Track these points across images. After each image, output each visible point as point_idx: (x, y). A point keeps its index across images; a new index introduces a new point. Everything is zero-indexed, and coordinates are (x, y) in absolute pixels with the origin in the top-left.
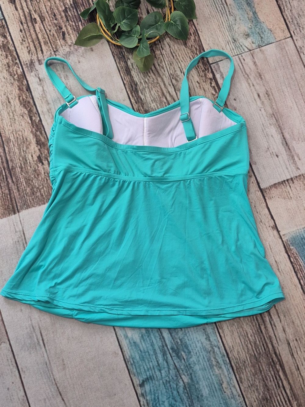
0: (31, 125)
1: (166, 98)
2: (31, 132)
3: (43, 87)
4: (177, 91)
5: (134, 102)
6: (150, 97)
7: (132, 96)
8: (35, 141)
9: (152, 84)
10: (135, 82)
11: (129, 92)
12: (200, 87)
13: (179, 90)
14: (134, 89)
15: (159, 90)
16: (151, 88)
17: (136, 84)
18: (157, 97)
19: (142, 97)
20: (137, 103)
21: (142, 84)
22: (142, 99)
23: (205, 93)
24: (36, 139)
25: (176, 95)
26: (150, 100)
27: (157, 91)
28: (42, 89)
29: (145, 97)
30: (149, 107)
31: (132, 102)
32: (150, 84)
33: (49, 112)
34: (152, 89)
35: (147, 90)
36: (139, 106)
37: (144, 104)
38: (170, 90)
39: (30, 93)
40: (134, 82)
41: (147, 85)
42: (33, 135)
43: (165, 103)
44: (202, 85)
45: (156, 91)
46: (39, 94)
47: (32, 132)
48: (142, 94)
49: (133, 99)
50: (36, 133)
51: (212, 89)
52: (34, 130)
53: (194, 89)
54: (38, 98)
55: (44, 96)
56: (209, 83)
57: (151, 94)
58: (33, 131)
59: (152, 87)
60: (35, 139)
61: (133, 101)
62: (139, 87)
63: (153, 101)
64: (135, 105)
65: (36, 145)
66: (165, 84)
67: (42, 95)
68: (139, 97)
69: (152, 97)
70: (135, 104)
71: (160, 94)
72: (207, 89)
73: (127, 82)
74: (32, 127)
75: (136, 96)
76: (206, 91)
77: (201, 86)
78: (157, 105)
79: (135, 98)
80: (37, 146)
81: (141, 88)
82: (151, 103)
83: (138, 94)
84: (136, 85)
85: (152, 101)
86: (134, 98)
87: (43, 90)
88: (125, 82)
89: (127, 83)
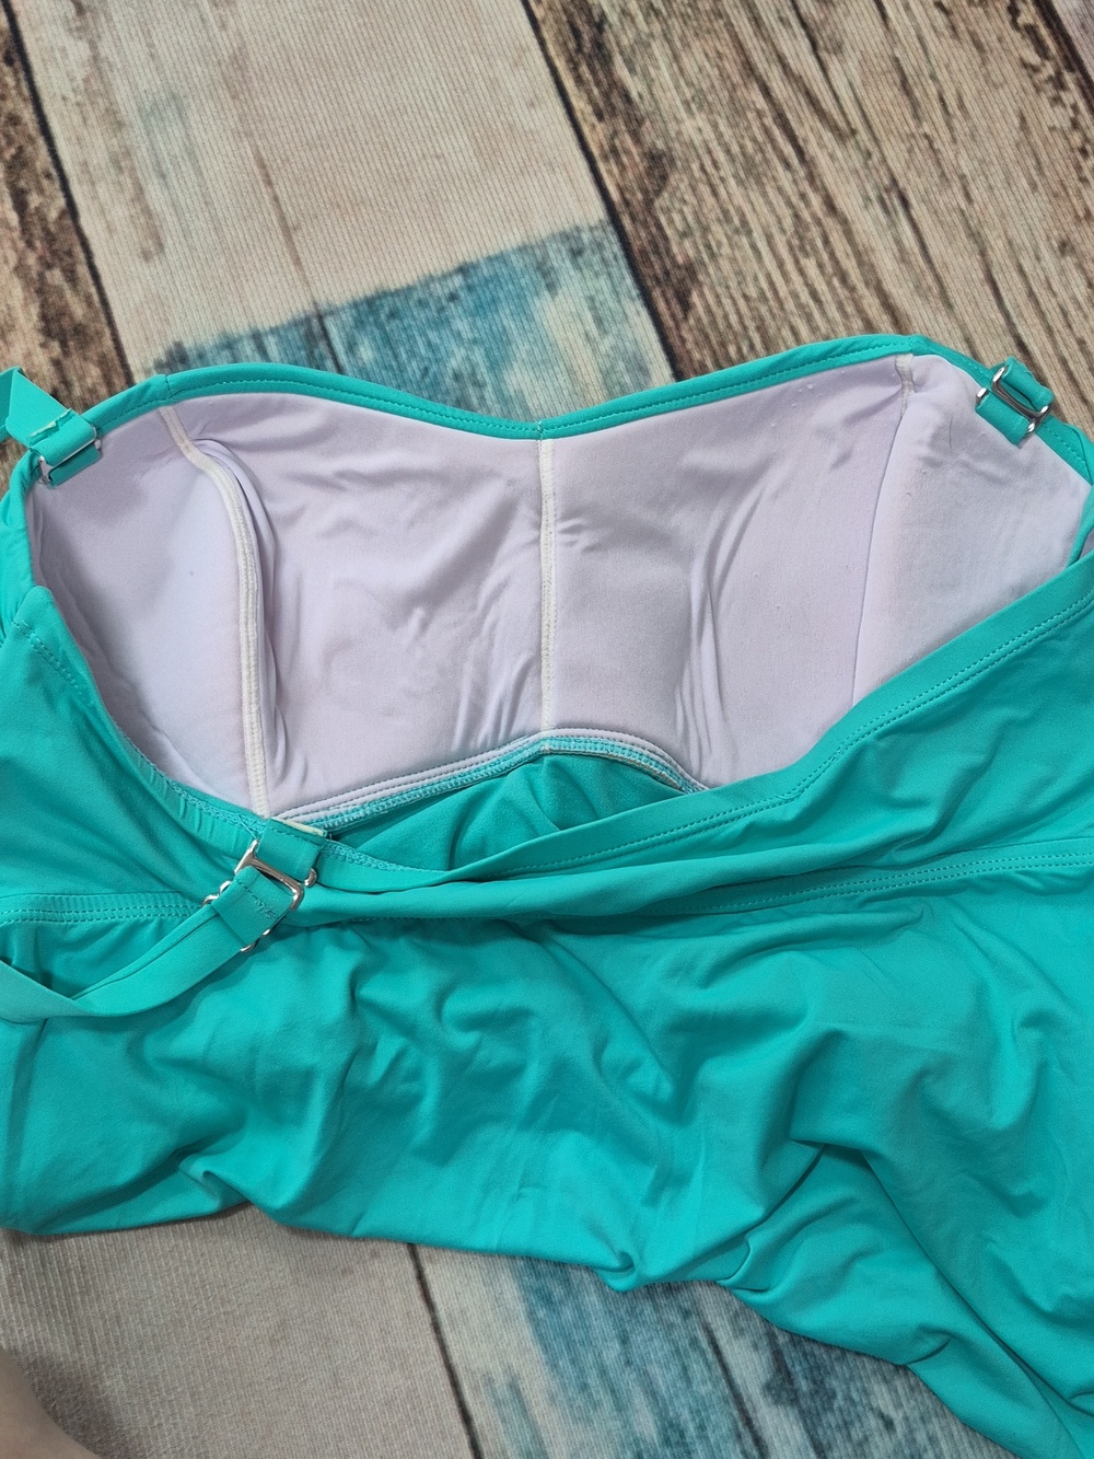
0: (16, 234)
1: (766, 91)
2: (16, 269)
3: (93, 45)
4: (824, 55)
5: (589, 109)
6: (677, 87)
7: (579, 80)
8: (35, 318)
9: (684, 18)
10: (596, 12)
11: (560, 64)
12: (954, 28)
13: (838, 49)
14: (587, 46)
15: (729, 51)
16: (683, 38)
17: (597, 19)
18: (717, 84)
19: (634, 86)
20: (606, 116)
21: (633, 20)
22: (634, 95)
23: (984, 62)
24: (42, 306)
25: (819, 75)
26: (678, 103)
27: (712, 55)
28: (88, 52)
29: (649, 88)
30: (673, 134)
31: (578, 115)
32: (676, 24)
33: (120, 169)
34: (687, 45)
35: (658, 48)
36: (615, 133)
37: (640, 122)
38: (786, 47)
39: (22, 75)
40: (590, 10)
41: (657, 28)
42: (26, 287)
43: (760, 114)
44: (963, 21)
45: (706, 55)
46: (72, 80)
47: (20, 269)
48: (632, 70)
49: (585, 97)
50: (41, 276)
51: (1023, 37)
52: (32, 260)
53: (920, 38)
54: (64, 98)
55: (96, 85)
56: (1003, 12)
57: (681, 70)
58: (29, 268)
59: (689, 34)
60: (34, 310)
61: (580, 104)
62: (616, 37)
63: (693, 106)
64: (593, 126)
65: (41, 338)
66: (756, 20)
67: (86, 81)
68: (614, 87)
69: (690, 84)
70: (594, 119)
71: (733, 70)
72: (994, 38)
73: (550, 9)
74: (21, 245)
75: (598, 83)
76: (986, 48)
77: (961, 27)
78: (715, 126)
79: (596, 91)
80: (43, 345)
81: (625, 42)
82: (683, 114)
83: (609, 73)
84: (600, 25)
85: (686, 103)
86: (589, 93)
87: (95, 58)
88: (539, 13)
89: (550, 16)
